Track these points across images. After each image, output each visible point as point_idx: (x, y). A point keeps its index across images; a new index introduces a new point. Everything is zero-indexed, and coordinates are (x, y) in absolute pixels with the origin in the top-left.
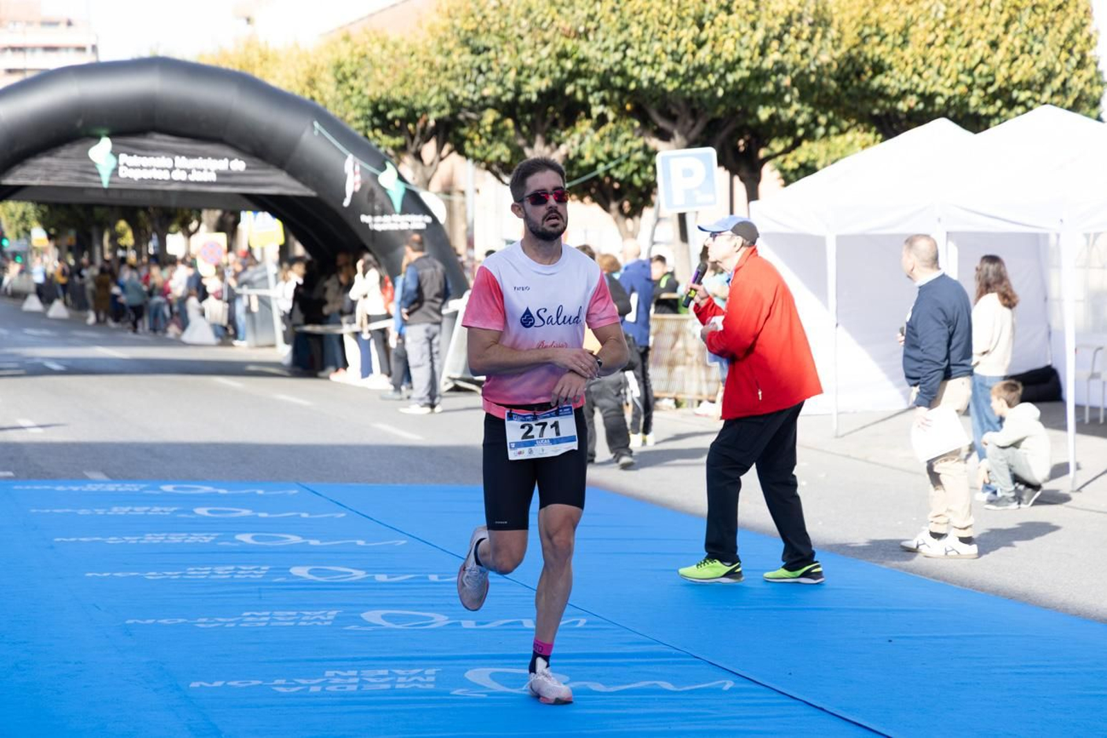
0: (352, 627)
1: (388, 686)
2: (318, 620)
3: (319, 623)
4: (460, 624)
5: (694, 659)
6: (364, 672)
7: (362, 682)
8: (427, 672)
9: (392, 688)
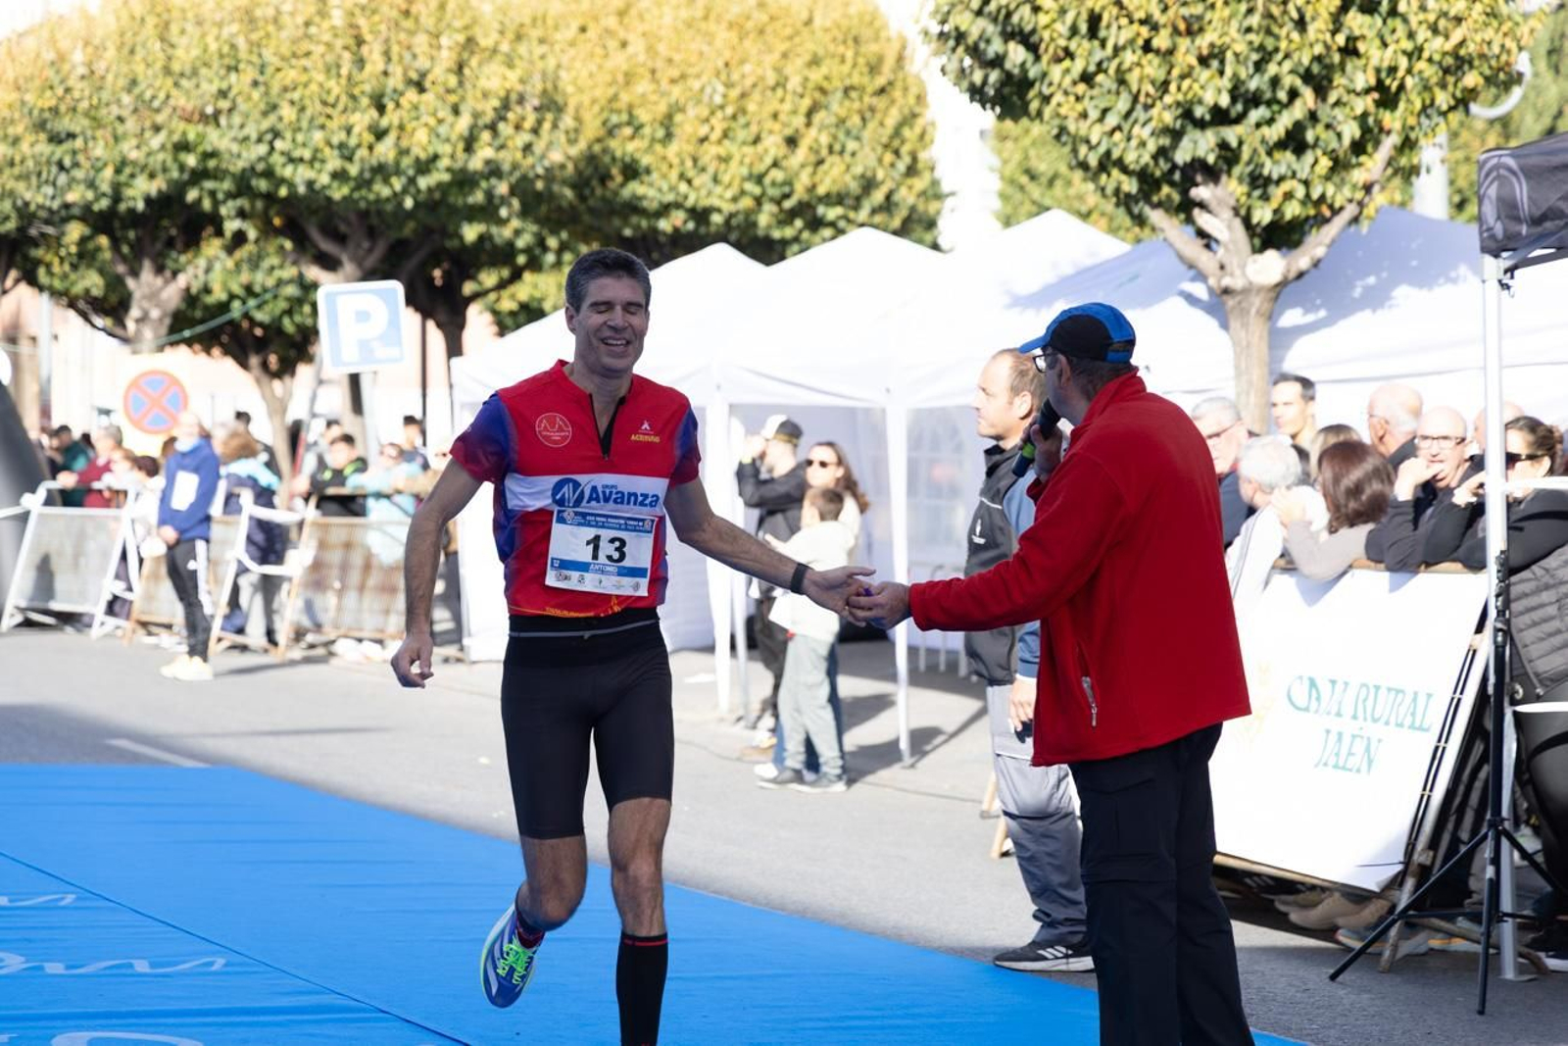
4: (41, 968)
5: (381, 1015)
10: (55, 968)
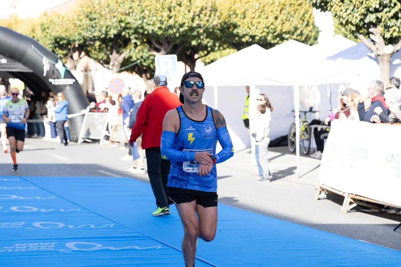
0: (28, 228)
1: (37, 249)
2: (17, 226)
3: (17, 227)
4: (68, 227)
5: (149, 238)
6: (29, 244)
7: (28, 248)
8: (52, 244)
9: (38, 250)
10: (71, 227)
